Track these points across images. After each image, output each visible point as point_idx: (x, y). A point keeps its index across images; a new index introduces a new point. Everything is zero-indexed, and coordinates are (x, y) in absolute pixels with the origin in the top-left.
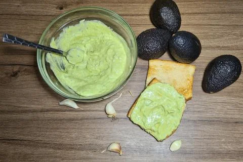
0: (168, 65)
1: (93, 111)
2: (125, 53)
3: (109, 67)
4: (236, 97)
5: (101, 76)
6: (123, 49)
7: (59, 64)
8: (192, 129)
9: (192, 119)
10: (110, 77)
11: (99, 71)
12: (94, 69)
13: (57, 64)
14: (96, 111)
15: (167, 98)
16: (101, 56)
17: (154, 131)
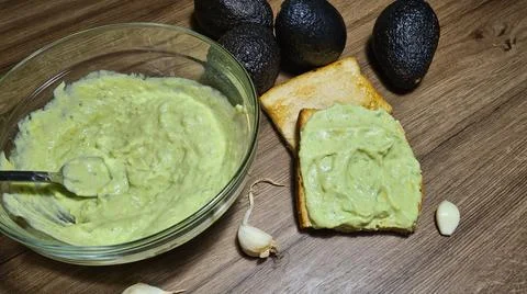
0: (303, 85)
1: (213, 276)
2: (201, 105)
3: (185, 150)
4: (453, 74)
5: (181, 182)
6: (190, 100)
7: (53, 216)
8: (442, 168)
10: (204, 167)
11: (166, 175)
12: (151, 176)
13: (48, 217)
14: (220, 270)
15: (356, 130)
16: (151, 141)
17: (386, 215)
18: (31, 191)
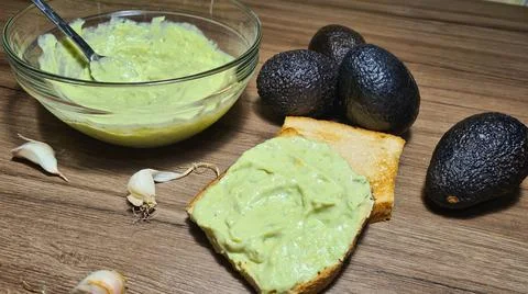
9: (391, 268)
18: (74, 53)
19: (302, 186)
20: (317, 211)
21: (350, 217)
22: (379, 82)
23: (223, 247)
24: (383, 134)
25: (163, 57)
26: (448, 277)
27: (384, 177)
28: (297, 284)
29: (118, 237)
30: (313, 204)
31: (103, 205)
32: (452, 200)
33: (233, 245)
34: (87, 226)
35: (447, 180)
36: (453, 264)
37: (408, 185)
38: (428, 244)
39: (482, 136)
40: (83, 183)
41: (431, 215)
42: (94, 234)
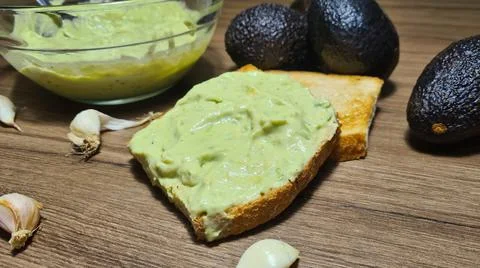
19: (252, 110)
20: (267, 131)
21: (307, 138)
22: (348, 17)
23: (154, 172)
24: (359, 77)
25: (136, 21)
26: (435, 212)
27: (356, 113)
28: (233, 206)
29: (52, 174)
30: (262, 123)
31: (50, 149)
32: (439, 128)
33: (164, 167)
34: (24, 165)
35: (430, 104)
36: (443, 199)
37: (391, 129)
38: (411, 180)
39: (468, 53)
40: (35, 132)
41: (416, 153)
42: (30, 172)
